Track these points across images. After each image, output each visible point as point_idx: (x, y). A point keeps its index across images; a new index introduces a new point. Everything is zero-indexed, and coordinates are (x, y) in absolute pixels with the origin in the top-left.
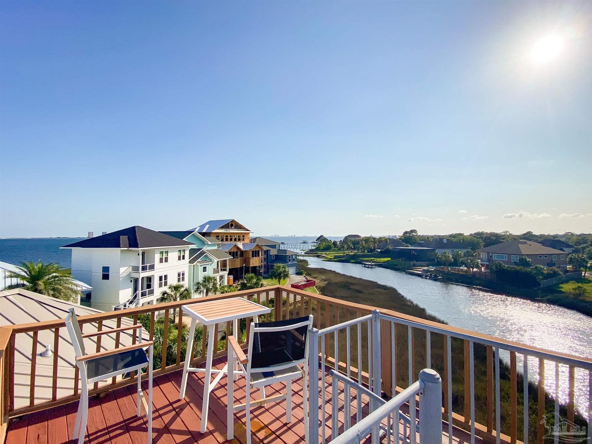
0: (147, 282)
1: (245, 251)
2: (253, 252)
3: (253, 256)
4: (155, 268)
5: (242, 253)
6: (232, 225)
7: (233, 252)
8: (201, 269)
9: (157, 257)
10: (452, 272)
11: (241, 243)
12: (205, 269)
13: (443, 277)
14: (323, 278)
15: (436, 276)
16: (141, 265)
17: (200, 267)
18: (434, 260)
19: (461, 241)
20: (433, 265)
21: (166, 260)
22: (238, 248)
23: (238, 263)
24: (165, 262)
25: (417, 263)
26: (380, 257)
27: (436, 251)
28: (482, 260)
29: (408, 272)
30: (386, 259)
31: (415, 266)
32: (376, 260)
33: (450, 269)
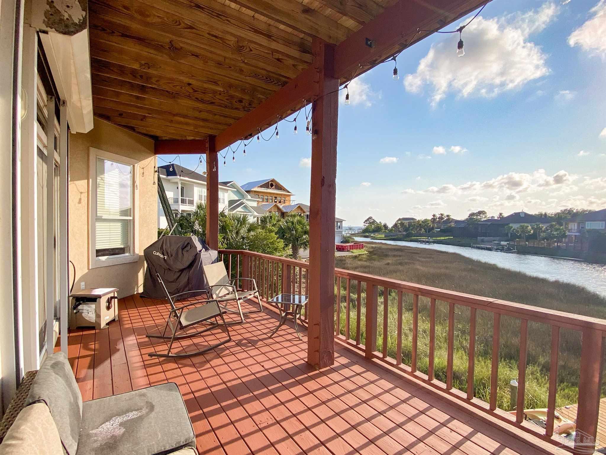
1: (286, 212)
4: (195, 204)
5: (283, 214)
6: (272, 185)
9: (197, 192)
10: (530, 245)
11: (282, 205)
13: (519, 250)
15: (509, 249)
16: (180, 198)
18: (507, 235)
22: (279, 209)
24: (204, 200)
25: (486, 239)
26: (440, 236)
27: (511, 225)
28: (570, 231)
29: (474, 247)
30: (448, 238)
31: (483, 241)
32: (435, 238)
33: (527, 243)
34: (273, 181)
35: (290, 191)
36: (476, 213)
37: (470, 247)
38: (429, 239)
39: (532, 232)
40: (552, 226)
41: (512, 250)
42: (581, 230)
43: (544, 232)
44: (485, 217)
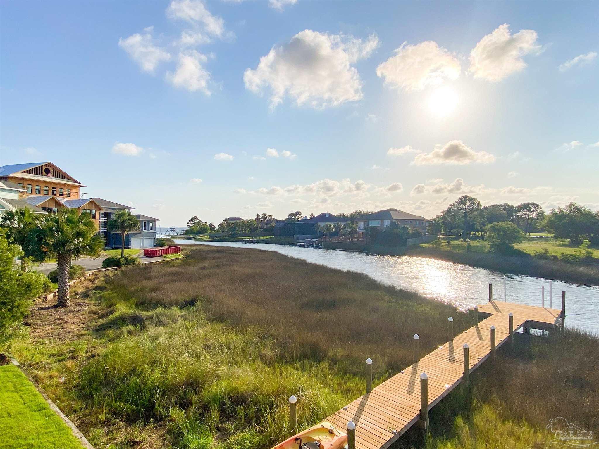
6: (47, 171)
10: (332, 241)
11: (65, 200)
15: (318, 245)
18: (317, 232)
19: (342, 217)
22: (59, 204)
25: (300, 236)
26: (263, 236)
27: (319, 224)
28: (359, 228)
29: (291, 245)
30: (270, 237)
31: (298, 239)
32: (259, 238)
34: (50, 165)
36: (293, 214)
37: (288, 245)
38: (254, 239)
39: (334, 230)
40: (348, 225)
41: (320, 246)
42: (366, 227)
43: (342, 229)
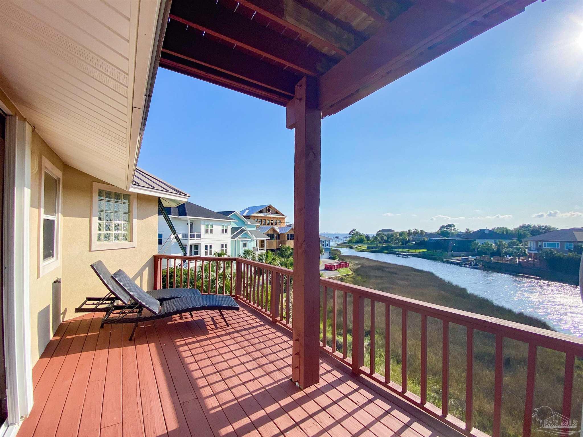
0: (195, 250)
1: (281, 234)
2: (288, 235)
3: (288, 239)
4: (202, 237)
5: (279, 236)
6: (269, 210)
7: (270, 234)
8: (241, 244)
9: (203, 228)
10: (494, 261)
11: (278, 228)
12: (245, 245)
13: (484, 266)
14: (356, 262)
15: (476, 265)
16: (189, 233)
17: (241, 243)
18: (474, 250)
19: (505, 232)
20: (473, 255)
21: (211, 232)
22: (275, 231)
23: (275, 244)
24: (210, 233)
25: (455, 253)
26: (415, 249)
27: (477, 242)
28: (529, 249)
29: (445, 262)
30: (422, 250)
31: (452, 256)
32: (411, 251)
33: (492, 258)
34: (270, 206)
35: (285, 215)
36: (446, 226)
38: (406, 252)
39: (496, 249)
41: (479, 265)
44: (454, 230)
